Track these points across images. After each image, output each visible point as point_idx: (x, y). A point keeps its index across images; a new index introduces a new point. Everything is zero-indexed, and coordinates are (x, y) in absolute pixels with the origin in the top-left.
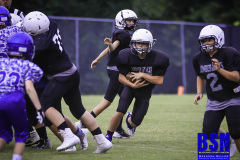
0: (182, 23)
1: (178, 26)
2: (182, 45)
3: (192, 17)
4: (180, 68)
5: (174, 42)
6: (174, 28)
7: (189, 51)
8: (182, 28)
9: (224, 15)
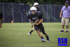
0: (13, 4)
1: (12, 5)
2: (13, 10)
3: (15, 2)
4: (12, 16)
5: (11, 9)
6: (10, 5)
7: (14, 11)
8: (13, 5)
9: (24, 2)
